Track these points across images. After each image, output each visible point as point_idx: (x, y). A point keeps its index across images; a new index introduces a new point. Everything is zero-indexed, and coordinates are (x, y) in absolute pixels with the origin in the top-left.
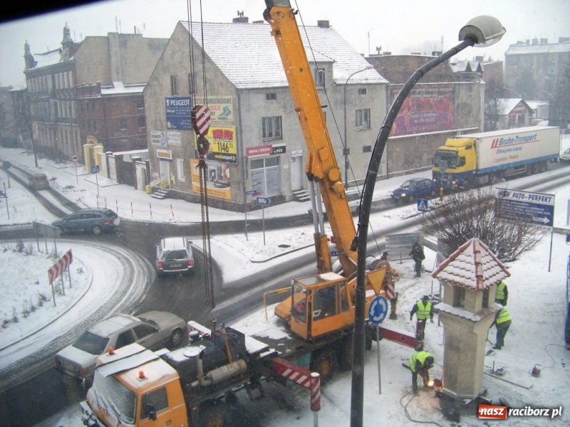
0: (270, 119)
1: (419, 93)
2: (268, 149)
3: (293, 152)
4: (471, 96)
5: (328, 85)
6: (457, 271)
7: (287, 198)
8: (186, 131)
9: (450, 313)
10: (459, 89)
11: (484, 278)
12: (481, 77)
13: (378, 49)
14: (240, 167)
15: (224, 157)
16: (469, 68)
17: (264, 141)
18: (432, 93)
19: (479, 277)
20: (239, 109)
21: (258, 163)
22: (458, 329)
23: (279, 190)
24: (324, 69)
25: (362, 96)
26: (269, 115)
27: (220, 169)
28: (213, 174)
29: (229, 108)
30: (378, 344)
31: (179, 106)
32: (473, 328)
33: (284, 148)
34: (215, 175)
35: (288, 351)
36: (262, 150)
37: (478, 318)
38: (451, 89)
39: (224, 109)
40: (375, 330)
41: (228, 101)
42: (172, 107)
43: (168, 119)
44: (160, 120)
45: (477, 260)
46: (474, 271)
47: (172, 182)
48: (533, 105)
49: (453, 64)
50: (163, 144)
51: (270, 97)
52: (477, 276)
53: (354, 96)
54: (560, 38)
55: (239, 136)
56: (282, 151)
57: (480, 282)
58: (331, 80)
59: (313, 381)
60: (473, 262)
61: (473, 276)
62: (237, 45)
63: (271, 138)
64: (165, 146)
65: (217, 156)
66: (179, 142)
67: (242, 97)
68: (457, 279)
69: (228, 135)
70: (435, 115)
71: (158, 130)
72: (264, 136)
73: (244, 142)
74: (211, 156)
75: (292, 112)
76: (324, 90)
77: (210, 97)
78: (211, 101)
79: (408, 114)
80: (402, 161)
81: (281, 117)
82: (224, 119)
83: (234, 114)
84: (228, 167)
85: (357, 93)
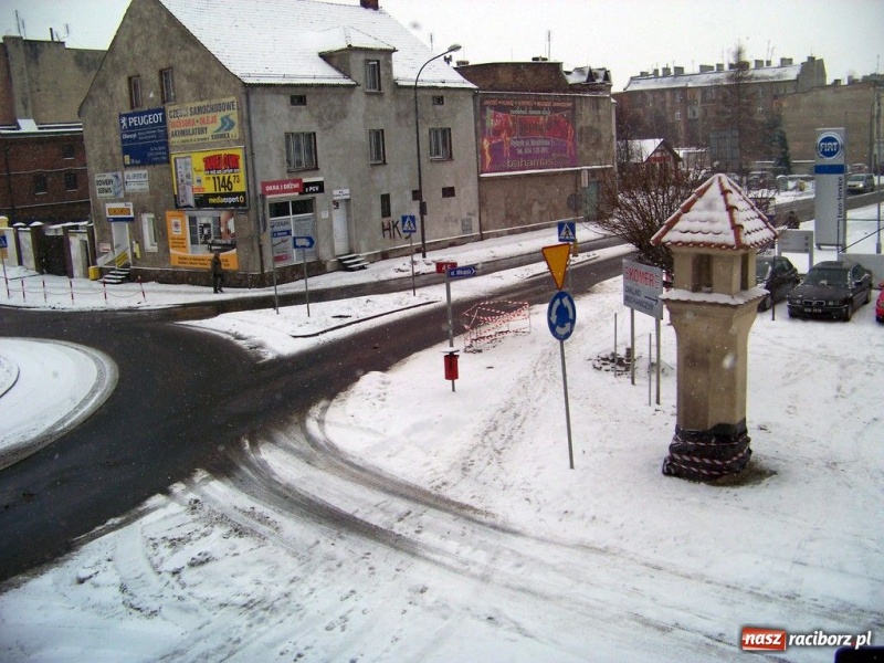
0: (297, 136)
1: (523, 108)
2: (296, 186)
3: (336, 192)
4: (599, 116)
5: (386, 89)
7: (329, 266)
8: (157, 166)
9: (688, 301)
10: (581, 105)
11: (745, 230)
14: (252, 212)
15: (225, 200)
16: (592, 78)
17: (289, 172)
18: (541, 109)
19: (737, 228)
20: (249, 117)
21: (280, 209)
23: (316, 253)
24: (378, 61)
25: (438, 107)
26: (295, 131)
27: (218, 221)
28: (206, 231)
29: (231, 117)
31: (144, 126)
33: (321, 185)
34: (209, 232)
36: (287, 186)
38: (570, 104)
39: (222, 119)
41: (229, 106)
42: (131, 129)
43: (126, 151)
44: (112, 154)
45: (729, 203)
47: (134, 255)
49: (567, 73)
50: (117, 194)
51: (296, 101)
52: (733, 228)
53: (426, 106)
54: (702, 67)
55: (250, 162)
56: (317, 189)
58: (390, 79)
61: (727, 227)
63: (300, 168)
64: (122, 196)
65: (212, 200)
66: (147, 187)
67: (252, 99)
69: (231, 162)
70: (547, 143)
71: (107, 171)
72: (289, 164)
73: (258, 171)
74: (203, 201)
75: (331, 126)
76: (380, 95)
77: (198, 104)
78: (199, 110)
79: (508, 139)
80: (502, 213)
81: (314, 134)
82: (222, 136)
83: (241, 126)
84: (232, 216)
85: (430, 102)
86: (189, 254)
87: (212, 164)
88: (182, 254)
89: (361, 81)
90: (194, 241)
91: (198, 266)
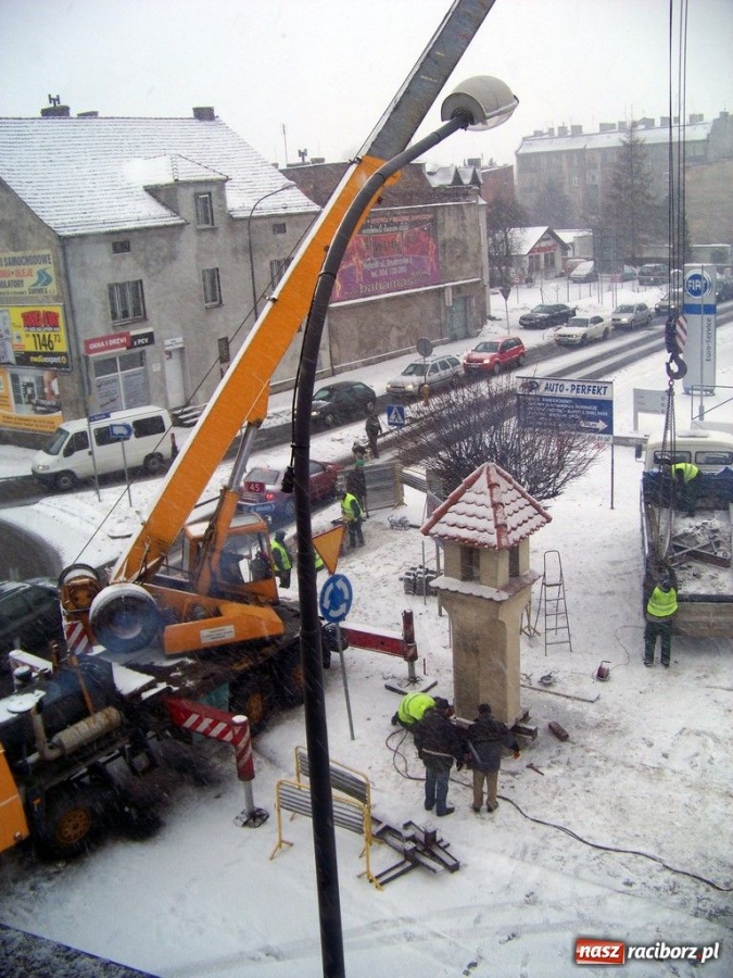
0: (122, 286)
1: (376, 226)
2: (123, 340)
3: (168, 342)
4: (463, 225)
5: (219, 221)
6: (463, 520)
9: (456, 592)
10: (443, 214)
11: (509, 528)
12: (479, 193)
13: (302, 154)
14: (75, 374)
15: (46, 360)
16: (457, 179)
17: (114, 327)
18: (398, 224)
19: (501, 528)
20: (67, 271)
21: (107, 366)
22: (472, 617)
24: (210, 194)
25: (280, 236)
26: (119, 281)
27: (41, 380)
28: (29, 391)
29: (48, 272)
30: (342, 656)
32: (497, 613)
33: (150, 336)
34: (33, 391)
35: (190, 683)
36: (113, 342)
37: (504, 596)
38: (430, 216)
39: (38, 273)
40: (334, 633)
41: (45, 259)
45: (495, 499)
46: (492, 517)
48: (567, 236)
49: (430, 174)
51: (119, 247)
52: (497, 526)
53: (265, 237)
54: (601, 125)
55: (70, 320)
56: (147, 340)
57: (503, 535)
58: (223, 211)
59: (237, 731)
60: (488, 502)
61: (491, 525)
62: (53, 157)
63: (127, 321)
65: (33, 359)
67: (69, 251)
68: (465, 534)
69: (51, 320)
70: (406, 261)
72: (114, 316)
73: (80, 329)
74: (24, 359)
75: (159, 272)
76: (214, 230)
77: (12, 254)
78: (14, 261)
79: (361, 262)
80: (356, 344)
81: (141, 281)
82: (40, 291)
83: (58, 282)
84: (55, 377)
85: (270, 232)
86: (14, 413)
87: (31, 320)
88: (7, 413)
89: (191, 218)
90: (18, 400)
91: (23, 426)
